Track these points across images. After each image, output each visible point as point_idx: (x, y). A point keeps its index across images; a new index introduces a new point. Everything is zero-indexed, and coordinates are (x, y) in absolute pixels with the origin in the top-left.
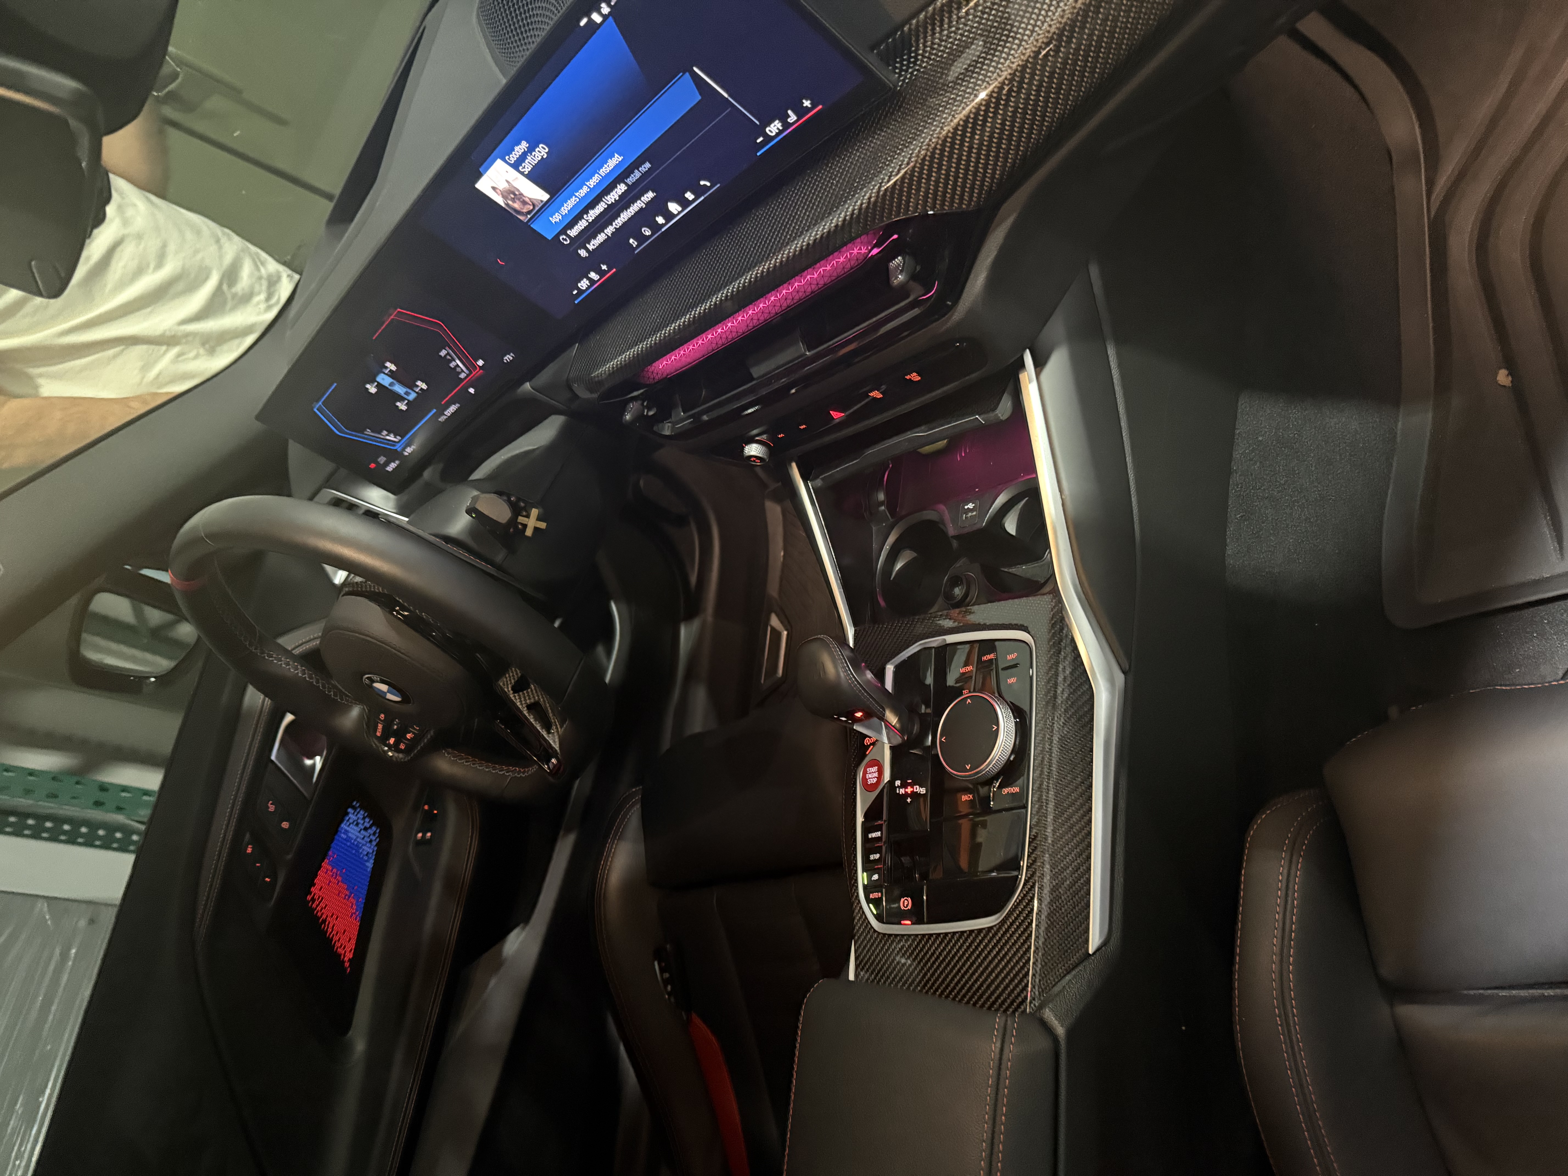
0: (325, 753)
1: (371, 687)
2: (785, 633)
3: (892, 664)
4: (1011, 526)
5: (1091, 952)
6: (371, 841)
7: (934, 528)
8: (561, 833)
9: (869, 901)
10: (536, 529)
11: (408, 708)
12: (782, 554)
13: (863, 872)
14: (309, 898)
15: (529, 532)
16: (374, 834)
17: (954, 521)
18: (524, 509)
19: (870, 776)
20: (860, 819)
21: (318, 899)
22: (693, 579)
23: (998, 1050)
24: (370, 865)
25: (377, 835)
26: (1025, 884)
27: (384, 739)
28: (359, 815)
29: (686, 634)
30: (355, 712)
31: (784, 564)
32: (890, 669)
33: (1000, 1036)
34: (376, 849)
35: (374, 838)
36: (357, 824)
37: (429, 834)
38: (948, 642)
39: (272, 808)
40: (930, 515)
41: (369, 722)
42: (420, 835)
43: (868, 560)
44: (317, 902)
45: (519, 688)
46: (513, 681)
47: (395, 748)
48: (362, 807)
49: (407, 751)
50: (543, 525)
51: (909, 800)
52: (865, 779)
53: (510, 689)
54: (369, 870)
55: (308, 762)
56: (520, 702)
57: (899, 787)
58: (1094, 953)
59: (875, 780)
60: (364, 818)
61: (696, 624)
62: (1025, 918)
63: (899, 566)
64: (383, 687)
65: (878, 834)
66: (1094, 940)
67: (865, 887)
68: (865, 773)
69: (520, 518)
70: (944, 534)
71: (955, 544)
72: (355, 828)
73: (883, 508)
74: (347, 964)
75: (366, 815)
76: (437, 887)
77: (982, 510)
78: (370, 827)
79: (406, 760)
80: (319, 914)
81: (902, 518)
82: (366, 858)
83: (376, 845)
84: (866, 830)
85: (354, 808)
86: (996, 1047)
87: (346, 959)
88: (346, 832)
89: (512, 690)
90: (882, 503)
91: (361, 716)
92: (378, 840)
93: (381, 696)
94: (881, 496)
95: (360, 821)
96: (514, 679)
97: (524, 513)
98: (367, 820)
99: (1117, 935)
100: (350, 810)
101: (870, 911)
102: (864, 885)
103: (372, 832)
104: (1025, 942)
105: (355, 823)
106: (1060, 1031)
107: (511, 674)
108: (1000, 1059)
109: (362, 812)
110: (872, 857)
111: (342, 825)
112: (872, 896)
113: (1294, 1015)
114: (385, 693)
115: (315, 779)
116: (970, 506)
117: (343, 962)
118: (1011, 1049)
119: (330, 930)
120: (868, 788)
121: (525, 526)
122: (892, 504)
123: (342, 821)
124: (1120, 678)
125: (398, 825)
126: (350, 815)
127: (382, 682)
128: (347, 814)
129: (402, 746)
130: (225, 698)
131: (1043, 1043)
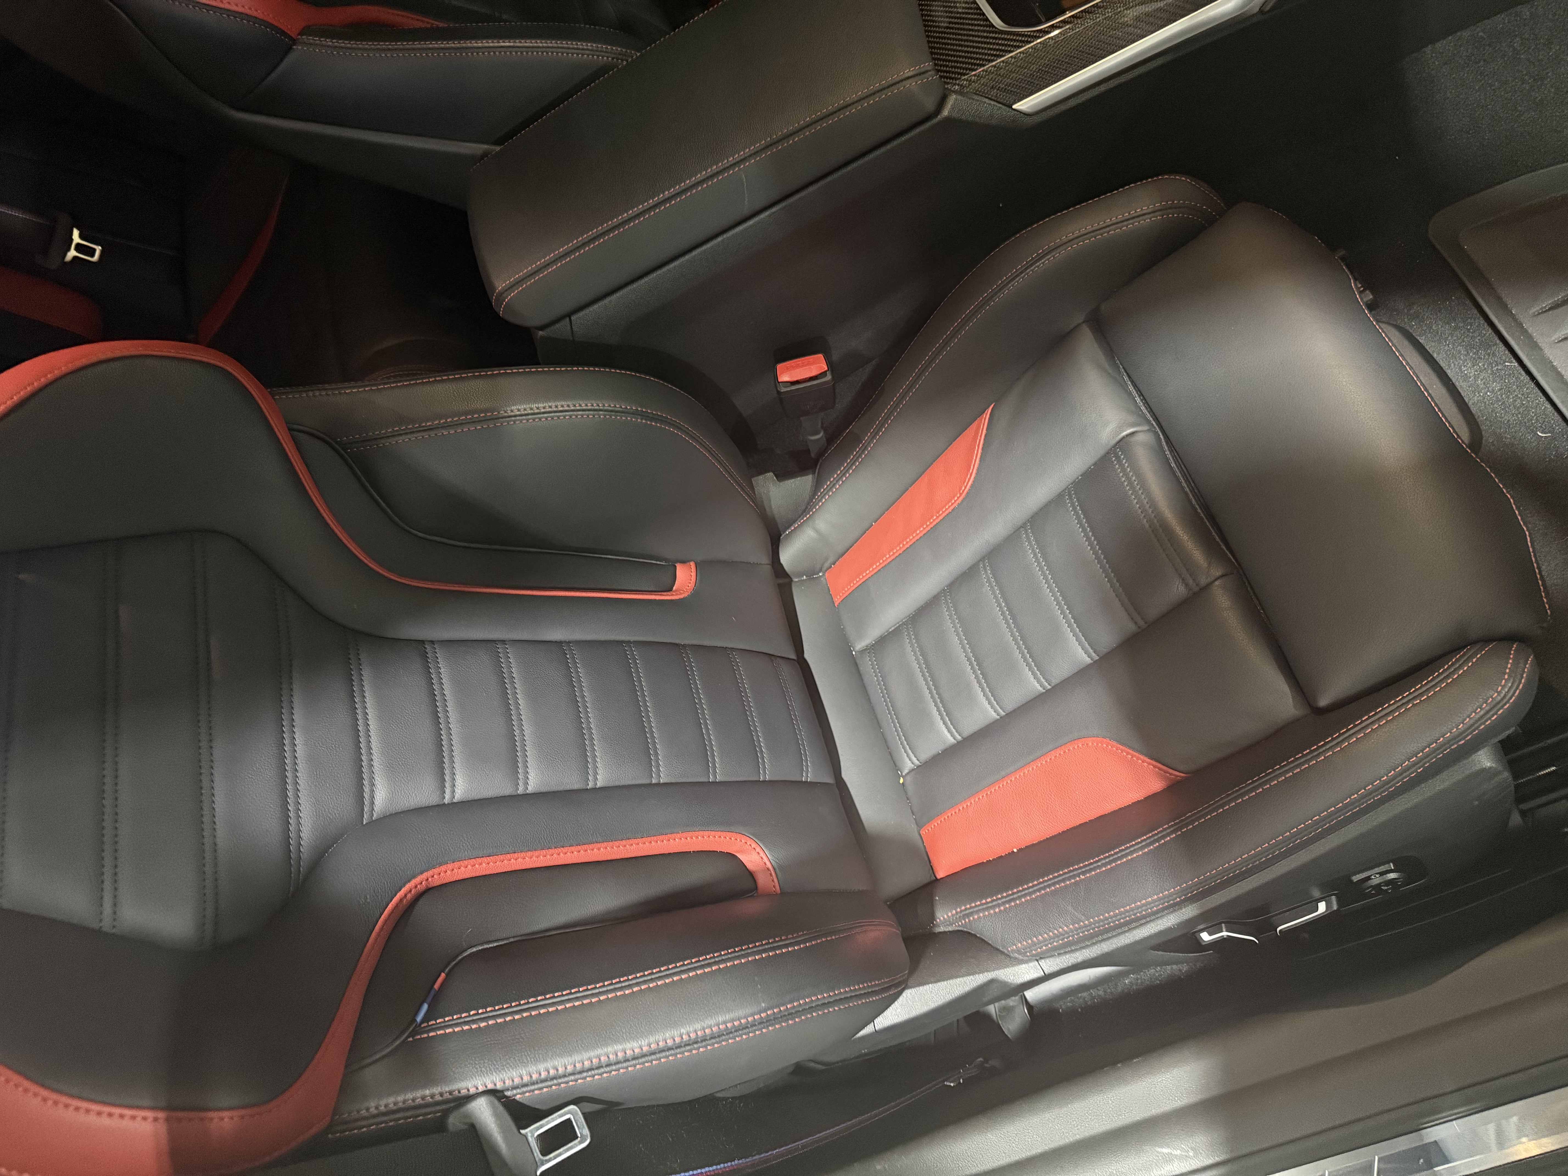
5: (1014, 107)
23: (907, 75)
26: (1038, 31)
33: (917, 72)
58: (1015, 110)
62: (1012, 46)
66: (1024, 105)
86: (908, 73)
99: (1037, 119)
104: (995, 55)
106: (946, 112)
108: (902, 81)
118: (912, 85)
131: (930, 104)
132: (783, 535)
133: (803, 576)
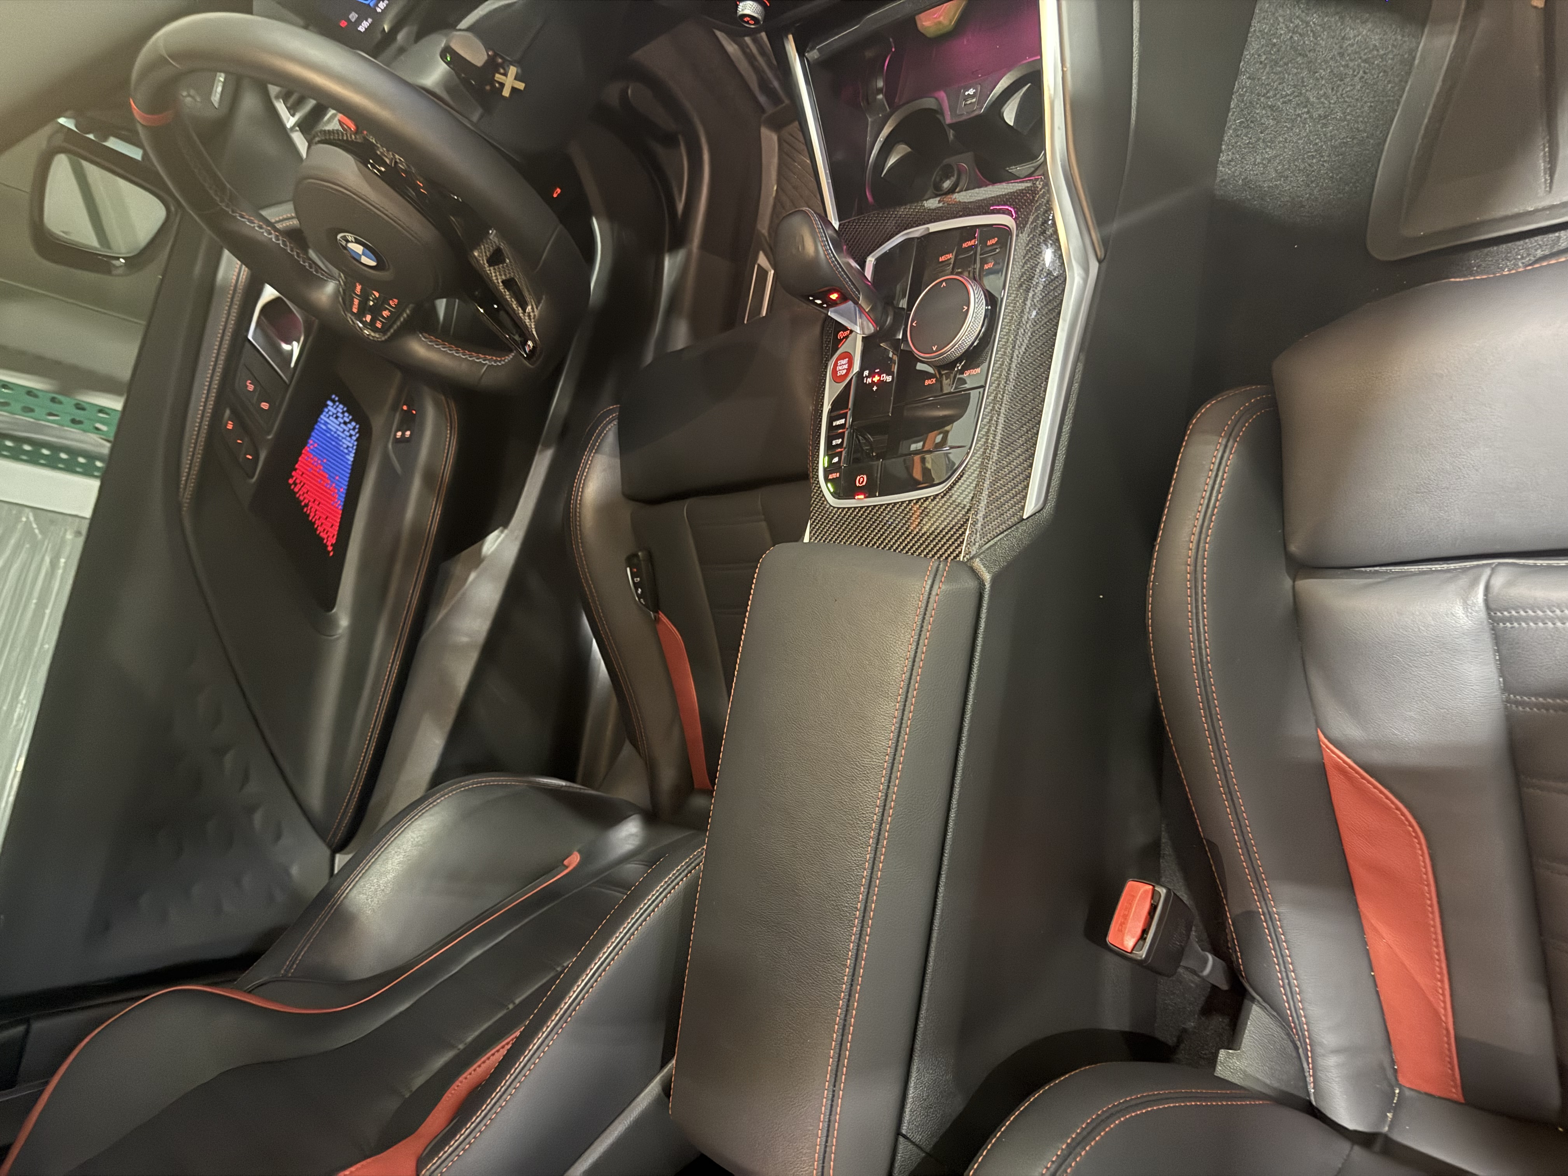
0: (302, 339)
1: (345, 248)
2: (773, 272)
3: (873, 257)
4: (1009, 115)
5: (1025, 517)
6: (351, 436)
7: (932, 116)
8: (540, 447)
9: (827, 480)
10: (514, 90)
11: (384, 275)
12: (775, 188)
13: (824, 457)
14: (291, 481)
15: (506, 93)
16: (354, 429)
17: (953, 109)
18: (502, 65)
19: (840, 368)
20: (827, 408)
21: (300, 483)
22: (680, 207)
23: (928, 587)
24: (351, 458)
25: (357, 430)
26: (973, 456)
27: (360, 315)
28: (338, 409)
29: (670, 265)
30: (330, 288)
31: (777, 198)
32: (871, 261)
33: (932, 576)
34: (356, 443)
35: (352, 432)
36: (337, 418)
37: (408, 433)
38: (931, 231)
39: (251, 388)
40: (928, 103)
41: (345, 296)
42: (399, 434)
43: (861, 153)
44: (299, 486)
45: (496, 258)
46: (488, 254)
47: (372, 325)
48: (340, 402)
49: (383, 331)
50: (521, 86)
51: (875, 388)
52: (835, 371)
53: (485, 262)
54: (350, 463)
55: (286, 347)
56: (496, 276)
57: (867, 377)
58: (1028, 518)
59: (845, 371)
60: (343, 413)
61: (681, 255)
63: (892, 161)
64: (358, 249)
65: (842, 421)
66: (1031, 506)
67: (825, 469)
68: (836, 365)
69: (497, 75)
70: (940, 124)
71: (951, 134)
72: (335, 420)
73: (880, 97)
74: (330, 548)
75: (345, 409)
76: (417, 484)
77: (982, 96)
78: (350, 422)
79: (383, 339)
80: (301, 498)
81: (899, 107)
82: (346, 451)
83: (356, 440)
84: (831, 419)
85: (334, 401)
86: (927, 584)
87: (329, 544)
88: (326, 423)
89: (488, 262)
90: (880, 91)
91: (337, 293)
92: (357, 435)
93: (354, 259)
94: (880, 84)
95: (340, 415)
96: (489, 251)
97: (502, 71)
98: (346, 414)
100: (329, 403)
101: (827, 489)
102: (824, 467)
103: (352, 427)
105: (335, 416)
106: (987, 577)
107: (486, 246)
108: (929, 595)
109: (341, 406)
110: (834, 443)
111: (322, 416)
112: (830, 477)
113: (1203, 580)
114: (360, 256)
115: (292, 365)
116: (971, 92)
117: (326, 546)
118: (940, 587)
119: (312, 515)
120: (837, 379)
121: (502, 85)
122: (890, 93)
123: (321, 412)
124: (1094, 266)
125: (377, 423)
126: (329, 408)
127: (357, 242)
128: (327, 406)
129: (379, 325)
130: (198, 269)
131: (970, 584)
132: (1312, 1098)
133: (1387, 1116)
